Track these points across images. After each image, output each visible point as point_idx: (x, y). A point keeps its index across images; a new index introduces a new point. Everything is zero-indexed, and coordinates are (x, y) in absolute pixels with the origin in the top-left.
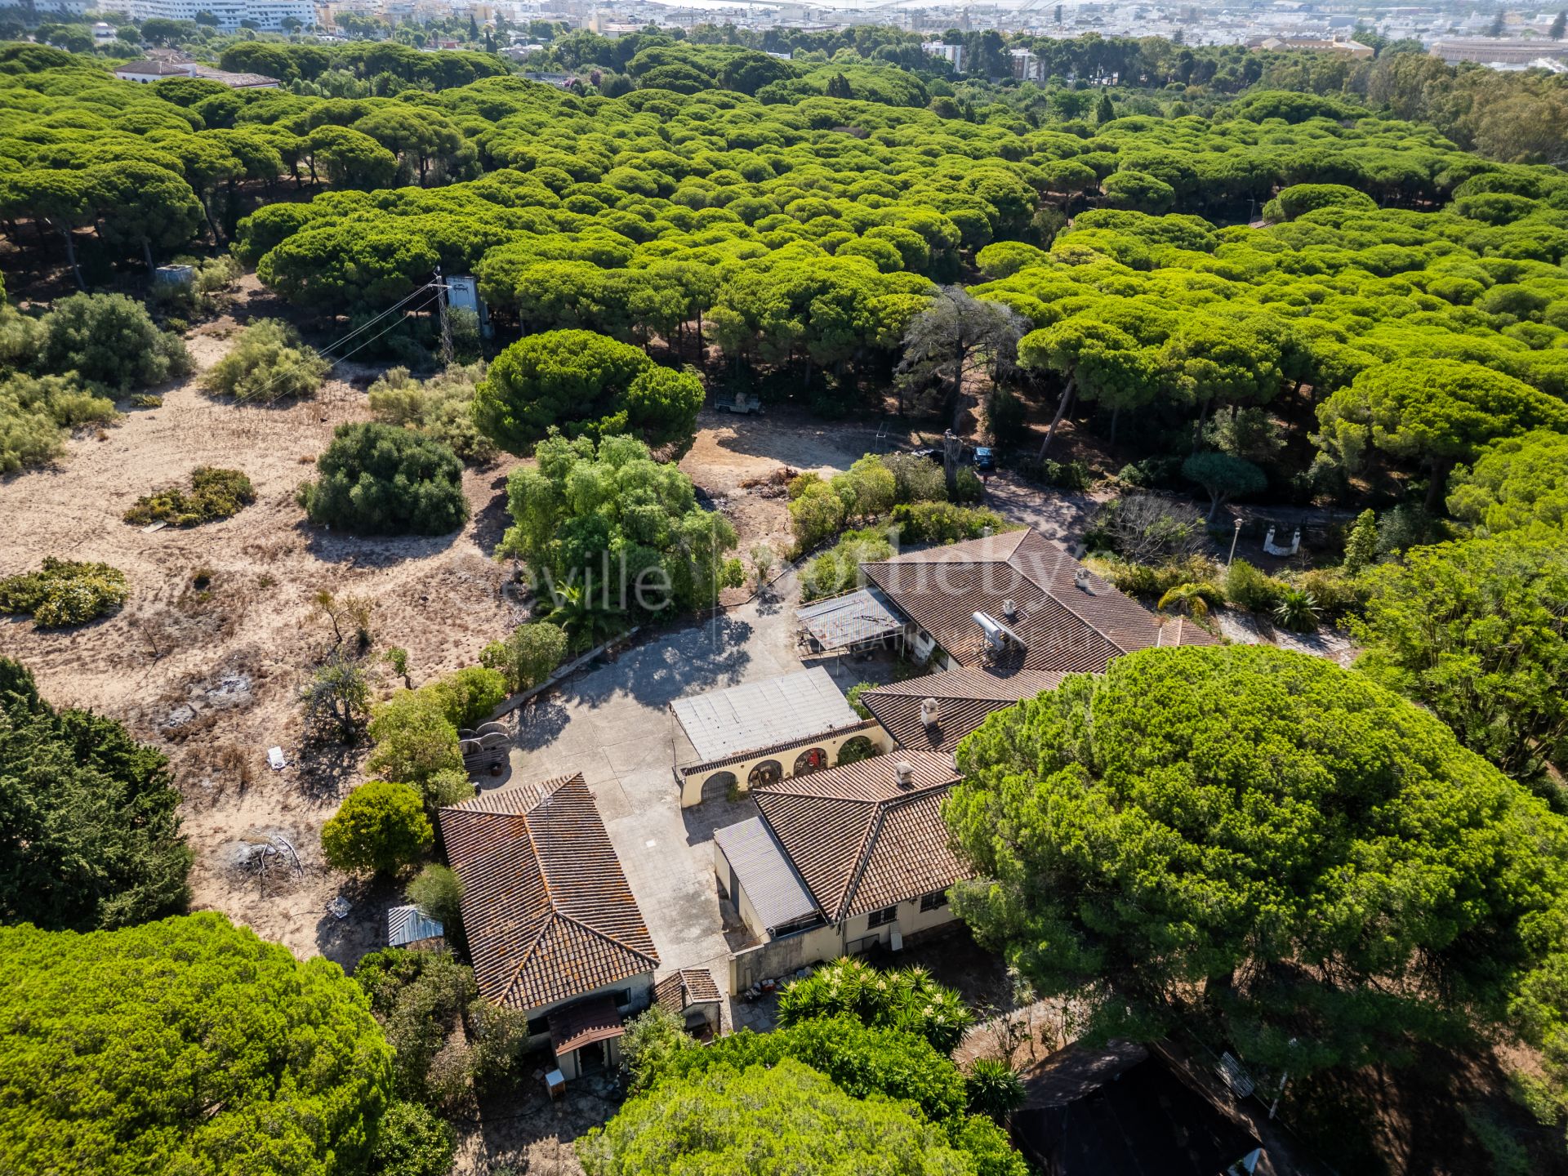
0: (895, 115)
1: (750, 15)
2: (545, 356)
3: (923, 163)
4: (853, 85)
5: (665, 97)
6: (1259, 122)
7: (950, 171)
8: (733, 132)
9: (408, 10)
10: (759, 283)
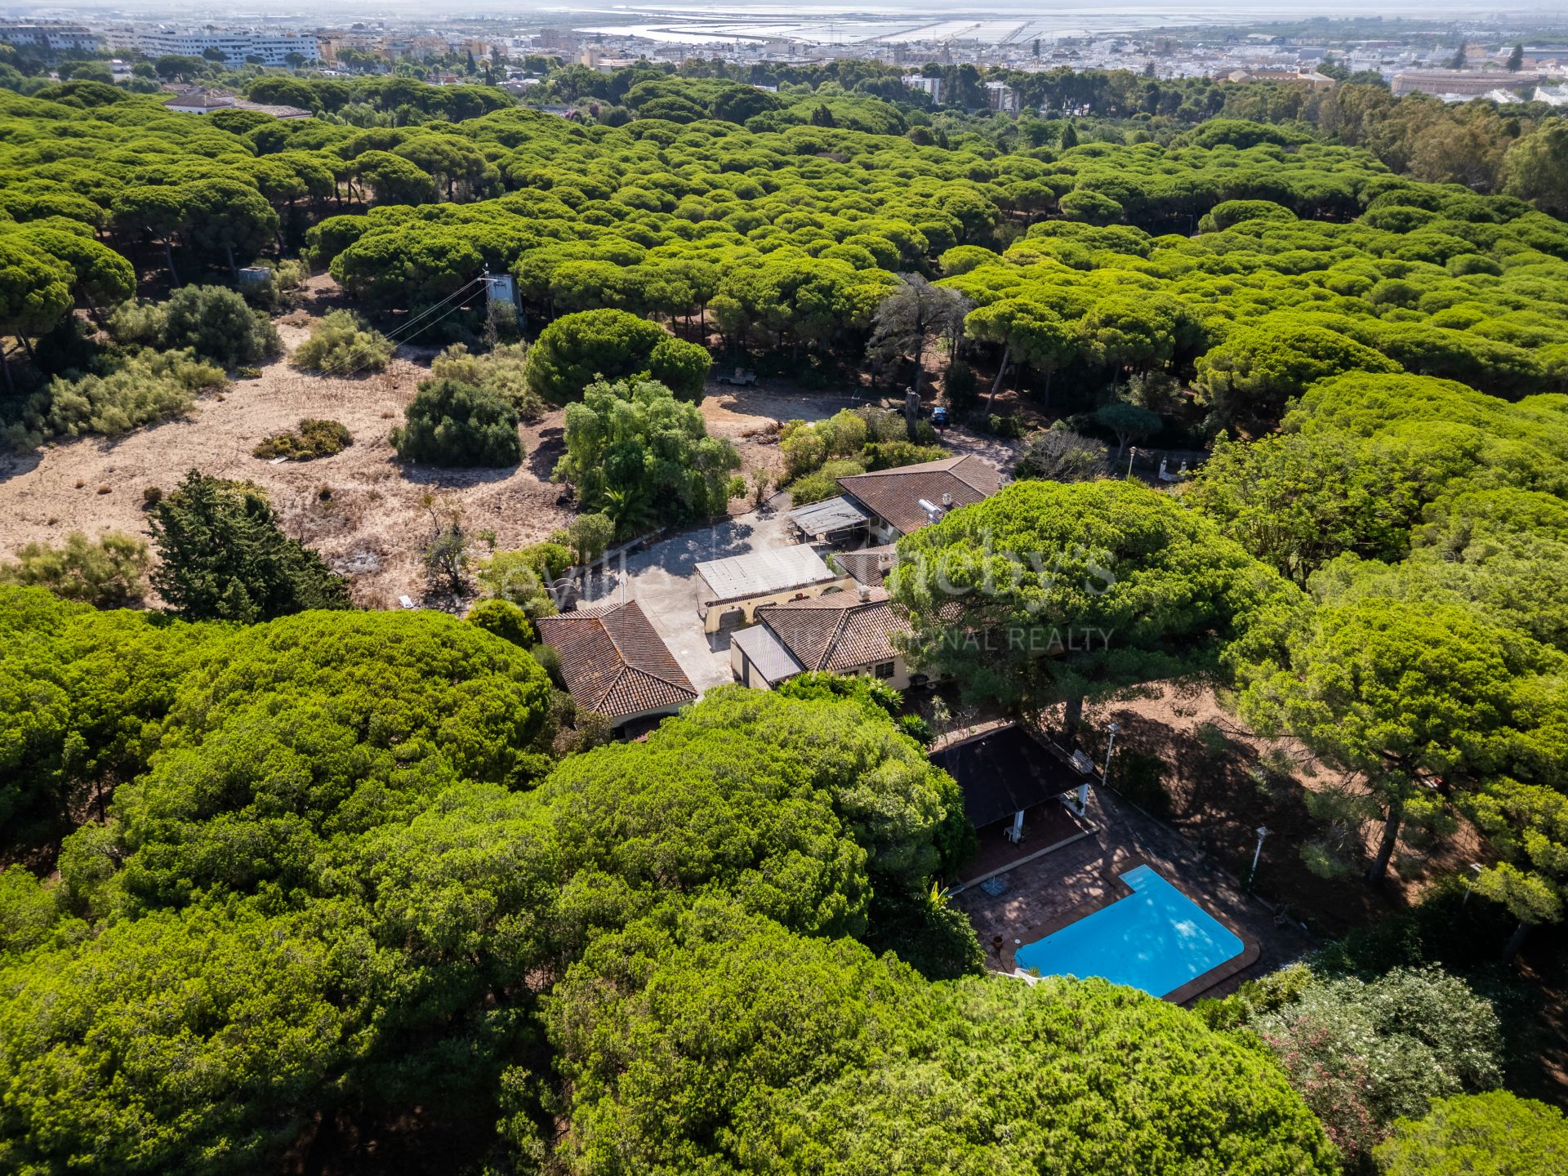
0: (873, 142)
1: (736, 49)
2: (584, 327)
3: (898, 184)
4: (835, 116)
5: (663, 126)
6: (1210, 148)
7: (920, 190)
8: (726, 157)
9: (407, 46)
10: (754, 276)
